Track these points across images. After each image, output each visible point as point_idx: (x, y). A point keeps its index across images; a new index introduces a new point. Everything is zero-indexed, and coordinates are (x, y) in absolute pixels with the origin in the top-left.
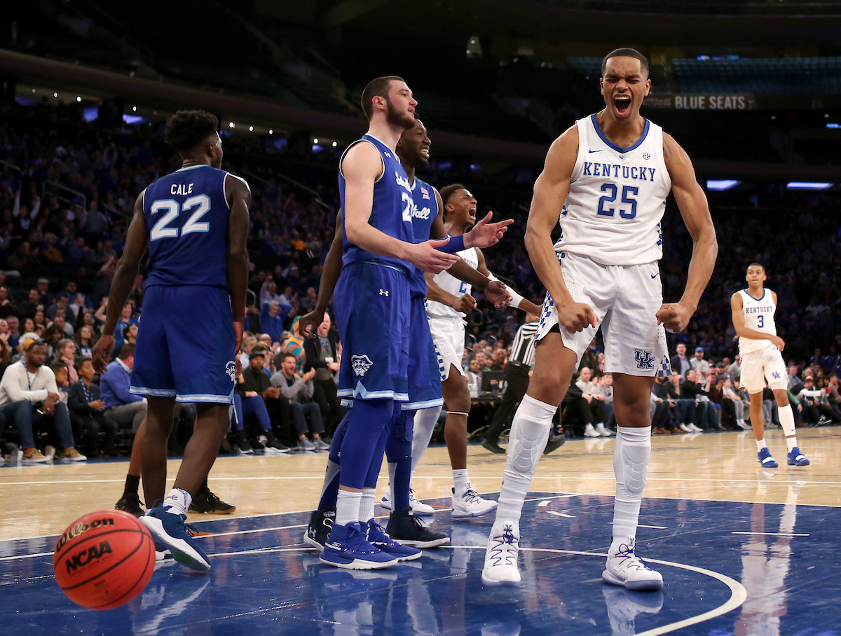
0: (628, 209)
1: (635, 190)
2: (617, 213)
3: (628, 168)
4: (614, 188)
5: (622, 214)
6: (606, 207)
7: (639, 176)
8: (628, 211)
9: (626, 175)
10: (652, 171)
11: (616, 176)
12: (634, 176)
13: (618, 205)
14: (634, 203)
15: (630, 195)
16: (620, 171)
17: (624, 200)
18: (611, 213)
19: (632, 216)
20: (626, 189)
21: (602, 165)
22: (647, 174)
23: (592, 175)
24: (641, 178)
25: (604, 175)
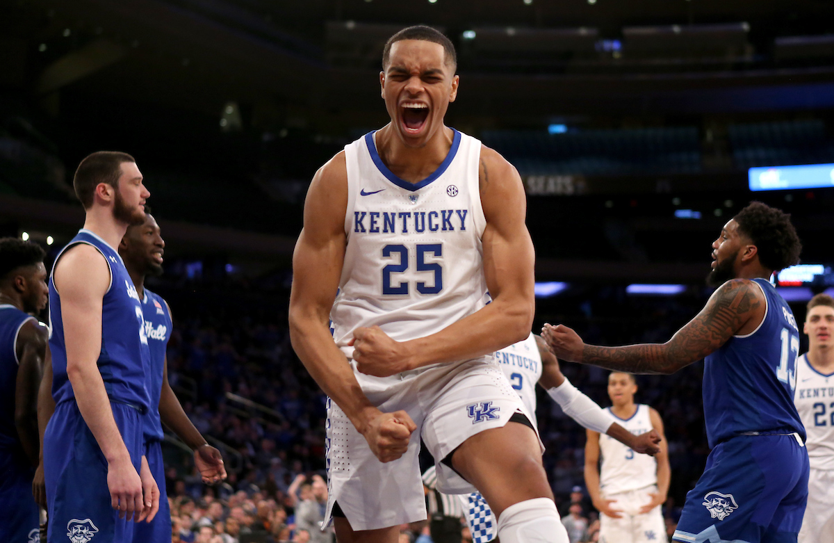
1: (437, 249)
3: (423, 214)
9: (420, 228)
10: (462, 214)
15: (429, 258)
18: (403, 289)
21: (381, 216)
23: (368, 231)
25: (385, 231)
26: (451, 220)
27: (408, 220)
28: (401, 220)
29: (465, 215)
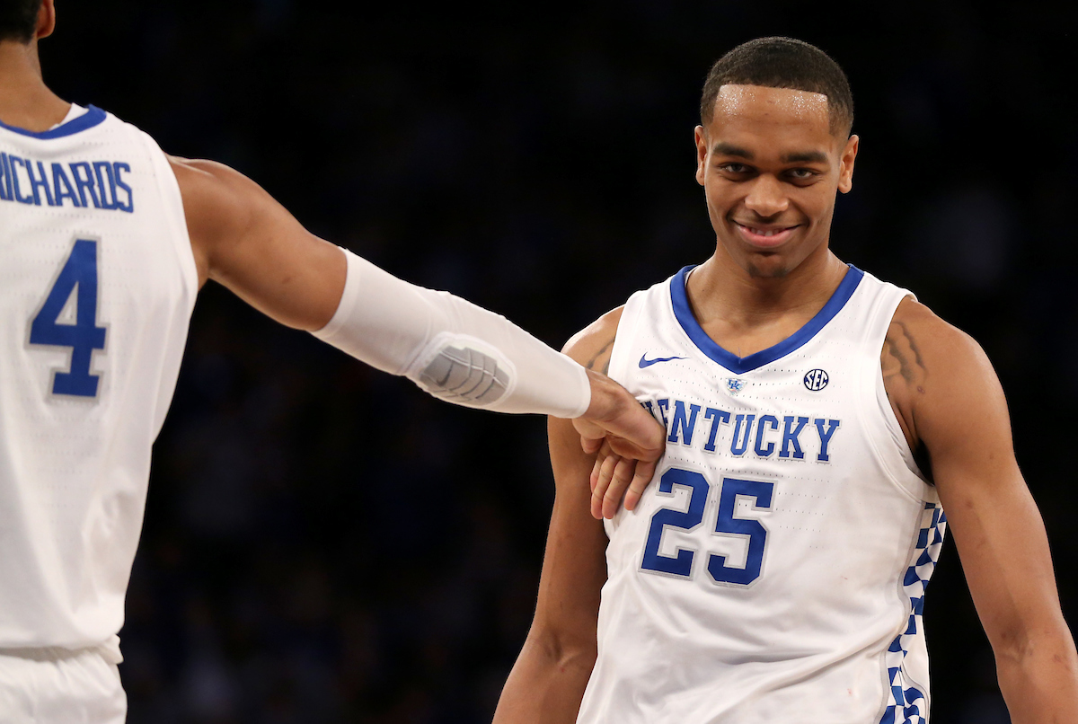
0: (735, 550)
1: (763, 493)
2: (700, 564)
3: (751, 418)
4: (697, 483)
5: (717, 566)
6: (671, 544)
7: (778, 448)
8: (737, 558)
9: (739, 446)
10: (826, 427)
11: (710, 446)
12: (764, 447)
13: (705, 539)
14: (757, 535)
15: (745, 508)
16: (726, 432)
17: (726, 523)
18: (681, 565)
19: (747, 575)
20: (733, 488)
22: (809, 440)
24: (784, 453)
26: (801, 438)
27: (722, 426)
28: (709, 423)
29: (831, 431)
